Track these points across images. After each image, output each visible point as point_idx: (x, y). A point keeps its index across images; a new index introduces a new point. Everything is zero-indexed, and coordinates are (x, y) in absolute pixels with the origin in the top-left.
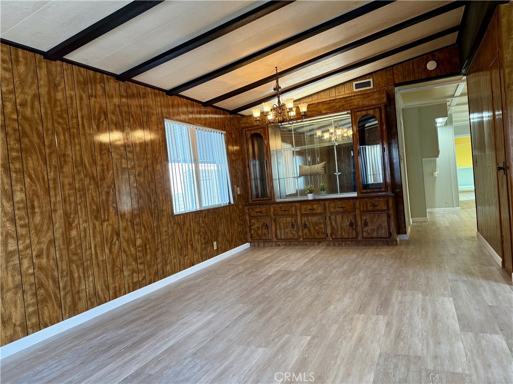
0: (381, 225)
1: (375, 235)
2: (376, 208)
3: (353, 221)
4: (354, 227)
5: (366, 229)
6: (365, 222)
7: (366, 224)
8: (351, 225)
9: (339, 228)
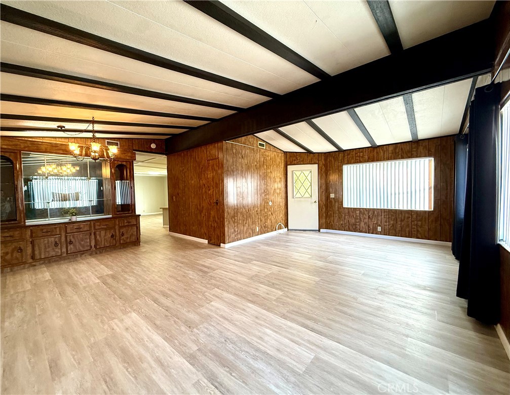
0: (132, 234)
1: (128, 240)
2: (130, 224)
3: (114, 233)
4: (114, 237)
5: (123, 238)
6: (123, 233)
7: (123, 235)
8: (112, 236)
9: (103, 240)
